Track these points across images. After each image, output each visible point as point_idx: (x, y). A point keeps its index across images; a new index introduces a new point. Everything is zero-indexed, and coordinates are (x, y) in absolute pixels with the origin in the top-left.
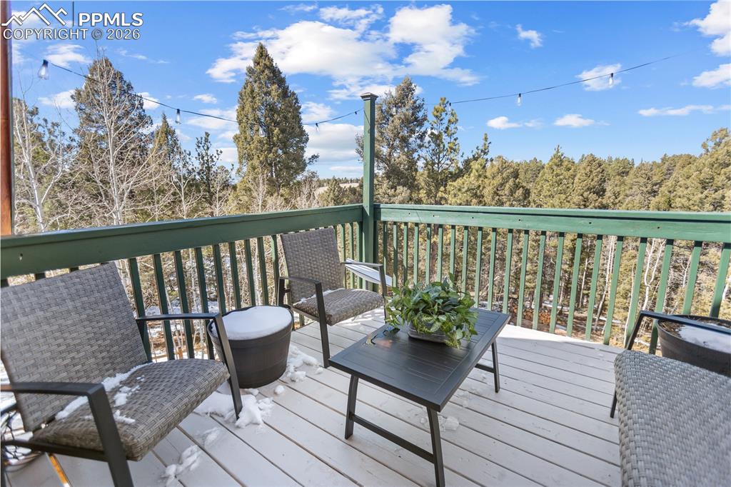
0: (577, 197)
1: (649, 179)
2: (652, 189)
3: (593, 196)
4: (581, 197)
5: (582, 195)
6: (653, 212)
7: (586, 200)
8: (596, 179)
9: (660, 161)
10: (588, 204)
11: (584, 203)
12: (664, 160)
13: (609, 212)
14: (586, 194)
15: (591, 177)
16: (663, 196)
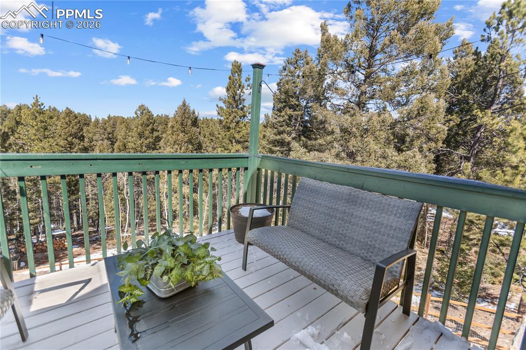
0: (62, 141)
1: (105, 130)
2: (109, 137)
3: (76, 141)
4: (66, 141)
5: (66, 140)
6: (116, 154)
7: (71, 144)
8: (76, 128)
9: (107, 119)
10: (73, 146)
11: (69, 146)
12: (109, 117)
13: (90, 154)
14: (69, 139)
15: (71, 126)
16: (120, 142)
